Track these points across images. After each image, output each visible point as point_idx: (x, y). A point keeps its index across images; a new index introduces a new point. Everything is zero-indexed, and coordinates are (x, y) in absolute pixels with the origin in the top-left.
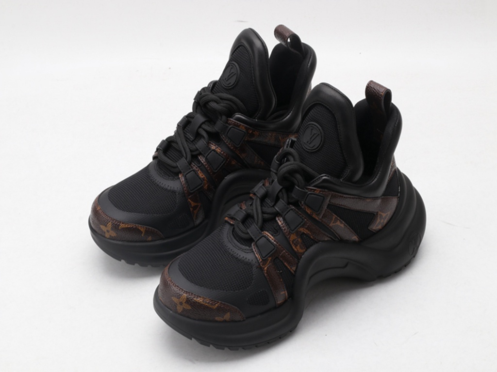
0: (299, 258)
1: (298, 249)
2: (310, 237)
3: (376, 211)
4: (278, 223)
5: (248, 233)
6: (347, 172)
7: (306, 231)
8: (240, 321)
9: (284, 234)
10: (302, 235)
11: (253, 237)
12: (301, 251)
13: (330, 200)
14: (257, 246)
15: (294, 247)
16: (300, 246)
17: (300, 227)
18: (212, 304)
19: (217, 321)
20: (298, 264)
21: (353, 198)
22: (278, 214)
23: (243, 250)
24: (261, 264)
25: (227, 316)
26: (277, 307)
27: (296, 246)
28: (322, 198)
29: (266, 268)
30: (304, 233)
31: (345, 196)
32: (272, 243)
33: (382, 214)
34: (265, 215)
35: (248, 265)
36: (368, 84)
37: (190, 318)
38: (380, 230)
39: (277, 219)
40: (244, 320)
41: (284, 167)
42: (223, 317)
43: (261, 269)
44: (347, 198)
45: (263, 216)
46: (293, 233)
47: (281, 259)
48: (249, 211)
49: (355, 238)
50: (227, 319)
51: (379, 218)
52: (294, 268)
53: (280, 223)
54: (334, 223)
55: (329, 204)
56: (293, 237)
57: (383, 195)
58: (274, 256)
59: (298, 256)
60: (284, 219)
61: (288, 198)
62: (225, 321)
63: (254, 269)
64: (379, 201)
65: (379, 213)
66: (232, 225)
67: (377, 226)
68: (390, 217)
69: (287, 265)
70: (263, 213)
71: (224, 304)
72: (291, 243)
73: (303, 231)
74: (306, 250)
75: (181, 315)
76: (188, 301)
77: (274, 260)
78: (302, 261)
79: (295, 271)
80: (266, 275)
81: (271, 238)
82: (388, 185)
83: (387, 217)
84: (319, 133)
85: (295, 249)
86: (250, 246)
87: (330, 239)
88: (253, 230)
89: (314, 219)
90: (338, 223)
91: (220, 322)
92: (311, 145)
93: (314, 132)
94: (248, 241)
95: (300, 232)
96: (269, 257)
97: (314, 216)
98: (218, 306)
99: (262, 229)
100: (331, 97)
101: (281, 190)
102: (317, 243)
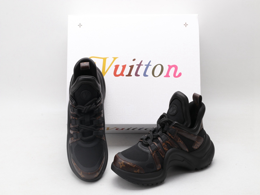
0: (166, 153)
1: (165, 149)
2: (170, 145)
3: (195, 141)
4: (158, 139)
5: (147, 142)
6: (185, 124)
7: (169, 143)
8: (143, 174)
9: (160, 143)
10: (167, 144)
11: (149, 144)
12: (167, 150)
13: (178, 132)
14: (151, 147)
15: (164, 148)
16: (166, 148)
17: (167, 141)
18: (133, 165)
19: (134, 173)
20: (165, 155)
21: (186, 133)
22: (159, 136)
23: (145, 148)
24: (152, 153)
25: (138, 171)
26: (156, 171)
27: (165, 148)
28: (175, 130)
29: (153, 155)
30: (168, 143)
31: (183, 131)
32: (156, 146)
33: (197, 142)
34: (154, 137)
35: (147, 153)
36: (194, 94)
37: (125, 170)
38: (197, 149)
39: (158, 138)
40: (144, 174)
41: (162, 120)
42: (137, 171)
43: (152, 155)
44: (184, 132)
45: (153, 137)
46: (164, 143)
47: (159, 152)
48: (148, 136)
49: (187, 150)
50: (138, 172)
51: (196, 143)
52: (164, 156)
53: (159, 139)
54: (179, 141)
55: (177, 133)
56: (164, 144)
57: (198, 135)
58: (156, 150)
59: (165, 152)
60: (161, 138)
61: (163, 131)
62: (137, 173)
63: (149, 155)
64: (196, 137)
65: (196, 141)
66: (142, 142)
67: (196, 147)
68: (200, 145)
69: (161, 154)
70: (153, 136)
71: (137, 166)
72: (163, 146)
73: (167, 142)
74: (168, 150)
75: (121, 169)
76: (124, 163)
77: (157, 152)
78: (167, 154)
79: (164, 157)
80: (153, 157)
81: (156, 144)
82: (199, 132)
83: (199, 144)
84: (176, 108)
85: (164, 149)
86: (148, 147)
87: (177, 147)
88: (149, 141)
89: (172, 138)
90: (180, 141)
91: (135, 173)
92: (173, 113)
93: (174, 108)
94: (147, 145)
95: (166, 142)
96: (155, 150)
97: (172, 137)
98: (135, 166)
99: (153, 141)
100: (180, 96)
101: (160, 128)
102: (172, 148)
